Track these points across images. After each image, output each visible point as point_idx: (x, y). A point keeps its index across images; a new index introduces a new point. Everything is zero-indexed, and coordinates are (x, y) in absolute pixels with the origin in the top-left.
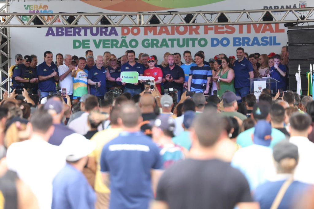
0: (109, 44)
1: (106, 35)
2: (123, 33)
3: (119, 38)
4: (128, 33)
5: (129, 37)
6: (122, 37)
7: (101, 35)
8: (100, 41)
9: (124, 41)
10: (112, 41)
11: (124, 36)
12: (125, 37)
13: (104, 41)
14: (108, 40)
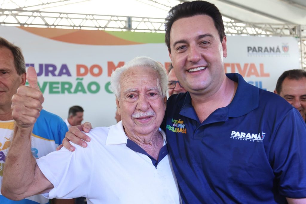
0: (58, 88)
1: (54, 75)
2: (79, 74)
3: (73, 80)
4: (85, 74)
5: (88, 79)
6: (77, 79)
7: (47, 75)
8: (45, 84)
9: (80, 84)
10: (63, 84)
11: (81, 77)
12: (82, 79)
13: (51, 84)
14: (58, 83)
